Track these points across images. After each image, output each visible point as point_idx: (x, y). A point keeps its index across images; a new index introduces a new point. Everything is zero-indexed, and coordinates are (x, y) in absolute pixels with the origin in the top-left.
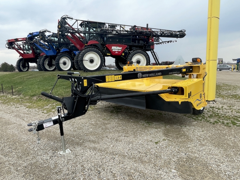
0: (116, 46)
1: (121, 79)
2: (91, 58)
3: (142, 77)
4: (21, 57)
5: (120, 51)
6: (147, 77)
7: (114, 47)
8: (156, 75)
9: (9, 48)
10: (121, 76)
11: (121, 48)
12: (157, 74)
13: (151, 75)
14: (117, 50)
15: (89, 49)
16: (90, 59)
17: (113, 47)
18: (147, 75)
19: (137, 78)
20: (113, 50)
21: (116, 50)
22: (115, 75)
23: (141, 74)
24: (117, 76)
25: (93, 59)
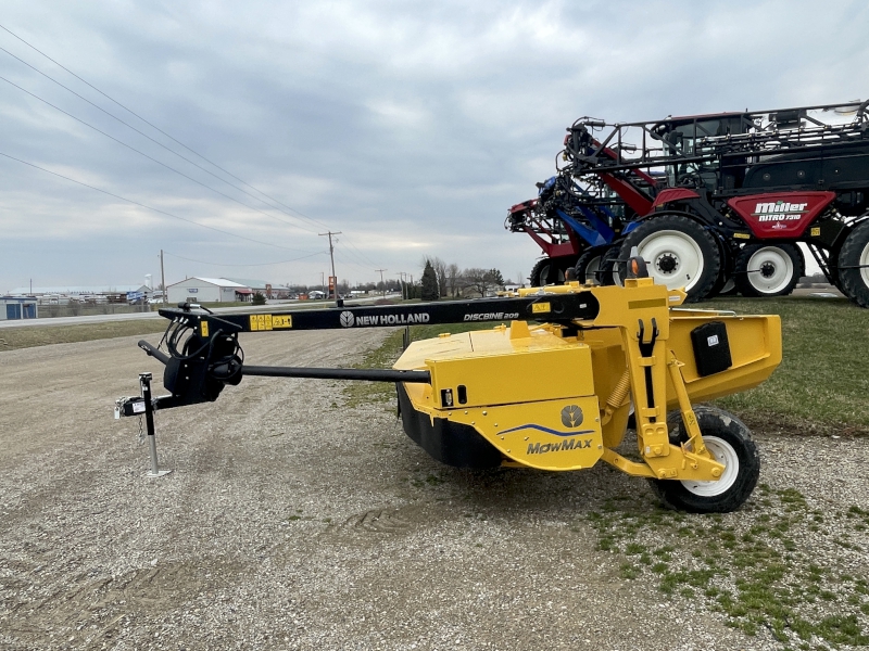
0: (775, 200)
1: (290, 325)
2: (668, 255)
3: (355, 326)
4: (546, 254)
5: (798, 217)
6: (374, 325)
7: (765, 205)
8: (406, 318)
9: (514, 229)
10: (290, 317)
11: (801, 207)
12: (410, 316)
13: (386, 319)
14: (782, 218)
15: (658, 221)
16: (662, 257)
17: (759, 206)
18: (374, 319)
19: (339, 326)
20: (762, 219)
21: (775, 218)
22: (273, 315)
23: (351, 315)
24: (279, 318)
25: (674, 257)
